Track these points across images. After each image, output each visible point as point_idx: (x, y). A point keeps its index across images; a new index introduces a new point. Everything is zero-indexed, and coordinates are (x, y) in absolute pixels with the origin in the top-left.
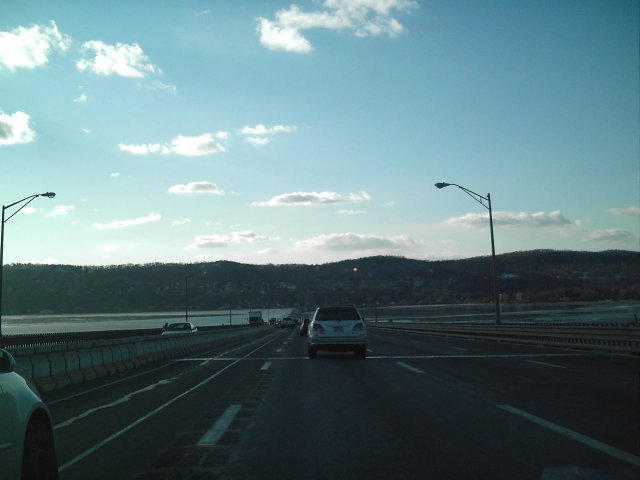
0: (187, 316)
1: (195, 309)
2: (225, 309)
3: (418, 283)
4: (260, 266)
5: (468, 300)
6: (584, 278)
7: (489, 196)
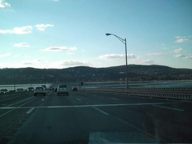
0: (15, 86)
1: (19, 84)
2: (29, 84)
3: (94, 75)
4: (42, 69)
5: (110, 80)
6: (145, 73)
7: (125, 39)
